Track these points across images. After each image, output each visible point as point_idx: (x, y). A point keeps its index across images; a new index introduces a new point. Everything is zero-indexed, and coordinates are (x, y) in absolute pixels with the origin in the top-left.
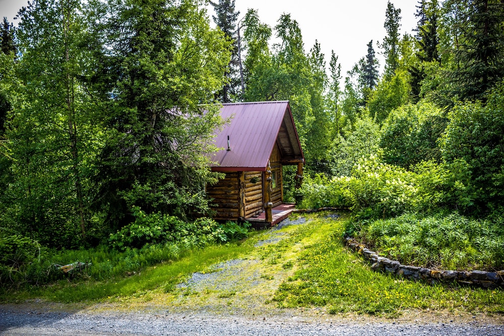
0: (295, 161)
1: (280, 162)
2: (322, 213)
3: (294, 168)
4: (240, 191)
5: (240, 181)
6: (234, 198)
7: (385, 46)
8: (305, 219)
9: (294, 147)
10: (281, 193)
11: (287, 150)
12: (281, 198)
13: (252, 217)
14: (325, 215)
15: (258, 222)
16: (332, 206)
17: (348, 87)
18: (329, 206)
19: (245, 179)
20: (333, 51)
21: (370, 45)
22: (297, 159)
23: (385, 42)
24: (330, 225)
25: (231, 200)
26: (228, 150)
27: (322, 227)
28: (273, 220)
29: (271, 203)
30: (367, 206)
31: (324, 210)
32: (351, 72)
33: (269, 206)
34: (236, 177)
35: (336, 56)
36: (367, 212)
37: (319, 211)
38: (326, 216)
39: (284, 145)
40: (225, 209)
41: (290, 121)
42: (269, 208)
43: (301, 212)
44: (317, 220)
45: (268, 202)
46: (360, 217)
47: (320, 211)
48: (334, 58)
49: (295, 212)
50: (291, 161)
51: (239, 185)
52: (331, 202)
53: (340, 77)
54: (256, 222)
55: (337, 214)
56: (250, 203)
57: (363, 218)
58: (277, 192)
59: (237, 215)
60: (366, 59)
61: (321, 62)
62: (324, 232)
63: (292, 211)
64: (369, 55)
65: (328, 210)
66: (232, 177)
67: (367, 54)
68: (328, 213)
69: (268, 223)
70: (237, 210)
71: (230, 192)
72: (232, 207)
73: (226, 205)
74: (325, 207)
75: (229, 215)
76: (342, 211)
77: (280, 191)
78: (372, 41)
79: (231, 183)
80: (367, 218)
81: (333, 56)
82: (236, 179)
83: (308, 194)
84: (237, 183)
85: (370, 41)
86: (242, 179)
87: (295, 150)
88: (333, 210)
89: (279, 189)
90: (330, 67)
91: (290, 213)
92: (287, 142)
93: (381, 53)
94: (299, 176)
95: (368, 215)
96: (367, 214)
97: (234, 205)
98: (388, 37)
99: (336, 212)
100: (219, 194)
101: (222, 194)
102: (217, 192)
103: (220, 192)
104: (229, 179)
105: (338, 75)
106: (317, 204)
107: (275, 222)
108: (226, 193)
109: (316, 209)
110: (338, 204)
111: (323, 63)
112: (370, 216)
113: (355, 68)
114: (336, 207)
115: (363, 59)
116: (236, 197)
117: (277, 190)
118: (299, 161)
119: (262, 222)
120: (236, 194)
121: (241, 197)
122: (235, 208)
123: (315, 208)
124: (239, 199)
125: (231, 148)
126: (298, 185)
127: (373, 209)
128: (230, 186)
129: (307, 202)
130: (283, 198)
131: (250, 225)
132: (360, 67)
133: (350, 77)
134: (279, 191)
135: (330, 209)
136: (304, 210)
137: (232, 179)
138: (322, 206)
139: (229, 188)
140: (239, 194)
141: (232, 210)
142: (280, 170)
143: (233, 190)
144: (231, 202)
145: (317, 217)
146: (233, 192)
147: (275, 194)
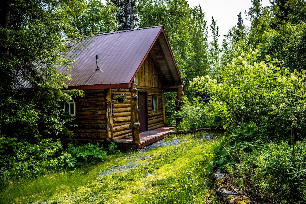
0: (175, 87)
1: (161, 89)
2: (198, 134)
3: (174, 94)
4: (106, 110)
5: (106, 100)
6: (101, 118)
7: (250, 14)
8: (180, 140)
9: (173, 73)
10: (163, 117)
11: (168, 77)
12: (163, 121)
13: (124, 138)
14: (200, 135)
15: (125, 144)
16: (208, 127)
17: (225, 45)
18: (206, 127)
19: (112, 99)
20: (212, 17)
21: (239, 15)
22: (176, 85)
23: (250, 11)
24: (201, 146)
25: (99, 121)
26: (97, 70)
27: (193, 149)
28: (142, 142)
29: (138, 123)
30: (248, 119)
31: (200, 131)
32: (226, 35)
33: (135, 127)
34: (102, 97)
35: (215, 20)
36: (249, 130)
37: (195, 132)
38: (201, 137)
39: (164, 73)
40: (93, 130)
41: (167, 47)
42: (136, 128)
43: (177, 134)
44: (191, 141)
45: (134, 122)
46: (237, 138)
47: (197, 132)
48: (214, 22)
49: (172, 133)
50: (172, 87)
51: (106, 104)
52: (208, 124)
53: (218, 36)
54: (123, 143)
55: (212, 134)
56: (122, 124)
57: (241, 139)
58: (158, 115)
59: (104, 137)
60: (237, 26)
61: (205, 27)
62: (193, 155)
63: (170, 132)
64: (239, 22)
65: (203, 130)
66: (99, 97)
67: (238, 21)
68: (204, 134)
69: (135, 144)
70: (105, 131)
71: (98, 112)
72: (100, 128)
73: (94, 126)
74: (201, 128)
75: (97, 136)
76: (218, 132)
77: (163, 114)
78: (241, 12)
79: (98, 103)
80: (249, 139)
81: (213, 21)
82: (103, 99)
83: (187, 116)
84: (104, 103)
85: (240, 13)
86: (109, 98)
87: (174, 77)
88: (209, 131)
89: (160, 113)
90: (211, 29)
91: (168, 134)
92: (167, 69)
93: (247, 19)
94: (179, 101)
95: (250, 134)
96: (248, 132)
97: (101, 126)
98: (253, 6)
99: (212, 133)
100: (88, 115)
101: (91, 115)
102: (86, 113)
103: (88, 113)
104: (96, 98)
105: (216, 35)
106: (194, 125)
107: (143, 144)
108: (93, 114)
109: (193, 130)
110: (213, 125)
111: (206, 27)
112: (254, 134)
113: (229, 32)
114: (212, 128)
115: (235, 27)
116: (103, 117)
117: (158, 113)
118: (178, 87)
119: (129, 144)
120: (103, 114)
121: (108, 117)
122: (103, 129)
123: (191, 129)
124: (106, 119)
125: (100, 68)
126: (178, 109)
127: (258, 124)
128: (97, 106)
129: (185, 124)
130: (165, 121)
131: (116, 146)
132: (232, 32)
133: (226, 39)
134: (161, 114)
135: (206, 130)
136: (181, 131)
137: (99, 99)
138: (199, 127)
139: (97, 109)
140: (105, 114)
141: (100, 131)
142: (161, 95)
143: (100, 110)
144: (99, 123)
145: (192, 138)
146: (100, 112)
147: (155, 117)
